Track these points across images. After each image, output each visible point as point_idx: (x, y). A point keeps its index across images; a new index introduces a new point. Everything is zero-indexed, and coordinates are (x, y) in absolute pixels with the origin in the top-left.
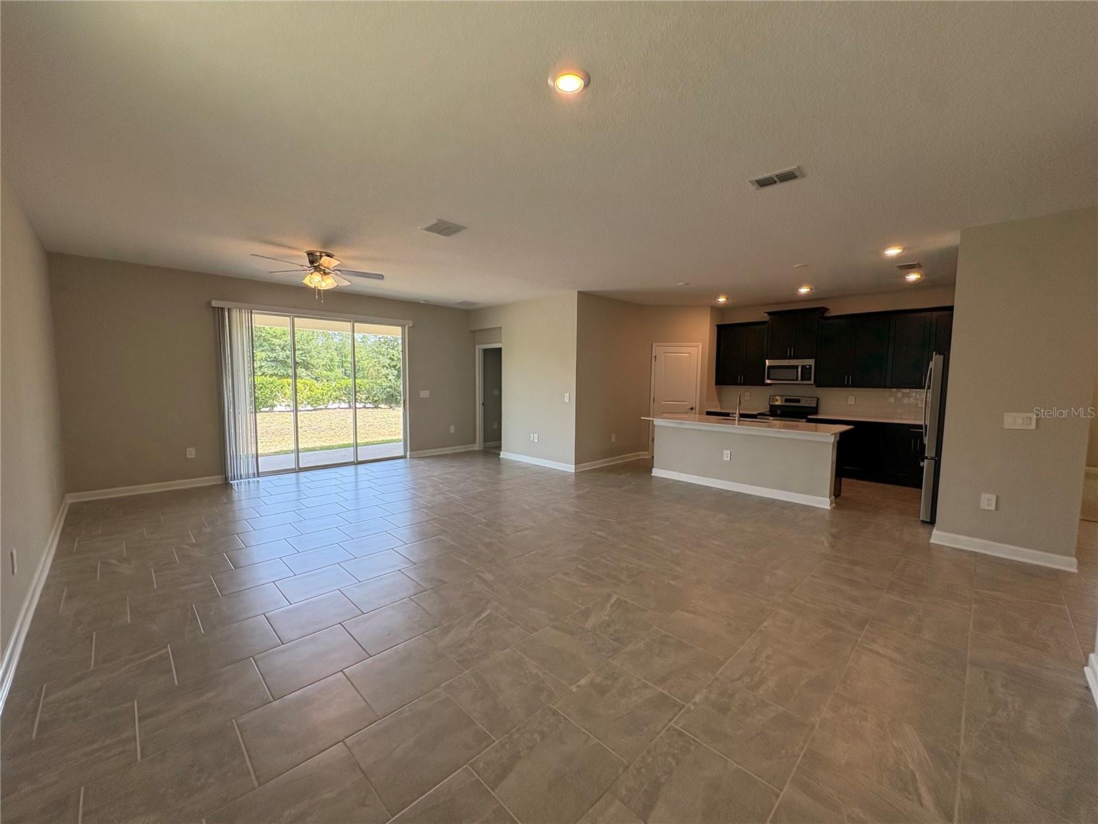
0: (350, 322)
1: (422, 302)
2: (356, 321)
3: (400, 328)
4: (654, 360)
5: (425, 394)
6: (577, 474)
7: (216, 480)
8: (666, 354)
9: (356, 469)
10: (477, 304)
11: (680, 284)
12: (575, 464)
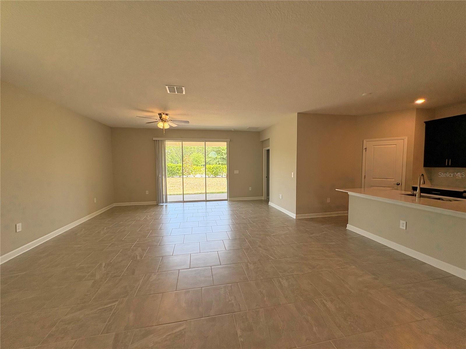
0: (204, 142)
1: (232, 130)
2: (206, 141)
3: (226, 143)
4: (364, 151)
5: (237, 172)
6: (297, 220)
7: (154, 203)
8: (374, 146)
9: (206, 203)
10: (258, 128)
11: (363, 95)
12: (296, 214)
